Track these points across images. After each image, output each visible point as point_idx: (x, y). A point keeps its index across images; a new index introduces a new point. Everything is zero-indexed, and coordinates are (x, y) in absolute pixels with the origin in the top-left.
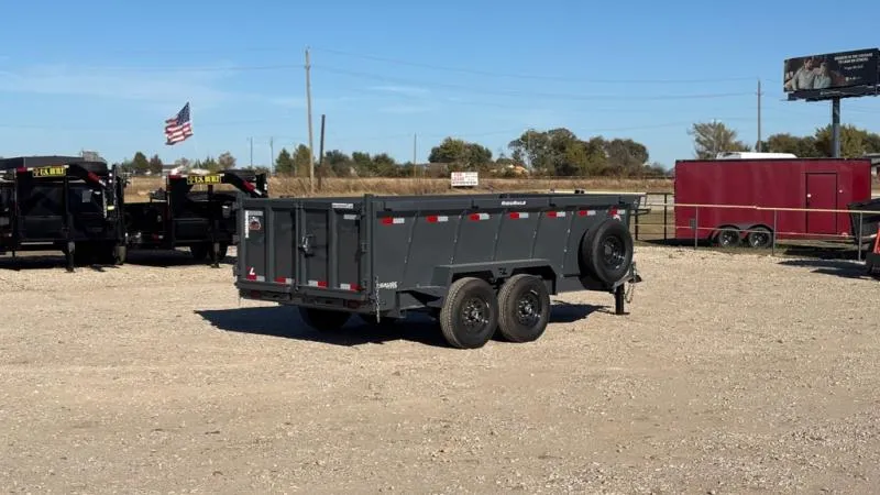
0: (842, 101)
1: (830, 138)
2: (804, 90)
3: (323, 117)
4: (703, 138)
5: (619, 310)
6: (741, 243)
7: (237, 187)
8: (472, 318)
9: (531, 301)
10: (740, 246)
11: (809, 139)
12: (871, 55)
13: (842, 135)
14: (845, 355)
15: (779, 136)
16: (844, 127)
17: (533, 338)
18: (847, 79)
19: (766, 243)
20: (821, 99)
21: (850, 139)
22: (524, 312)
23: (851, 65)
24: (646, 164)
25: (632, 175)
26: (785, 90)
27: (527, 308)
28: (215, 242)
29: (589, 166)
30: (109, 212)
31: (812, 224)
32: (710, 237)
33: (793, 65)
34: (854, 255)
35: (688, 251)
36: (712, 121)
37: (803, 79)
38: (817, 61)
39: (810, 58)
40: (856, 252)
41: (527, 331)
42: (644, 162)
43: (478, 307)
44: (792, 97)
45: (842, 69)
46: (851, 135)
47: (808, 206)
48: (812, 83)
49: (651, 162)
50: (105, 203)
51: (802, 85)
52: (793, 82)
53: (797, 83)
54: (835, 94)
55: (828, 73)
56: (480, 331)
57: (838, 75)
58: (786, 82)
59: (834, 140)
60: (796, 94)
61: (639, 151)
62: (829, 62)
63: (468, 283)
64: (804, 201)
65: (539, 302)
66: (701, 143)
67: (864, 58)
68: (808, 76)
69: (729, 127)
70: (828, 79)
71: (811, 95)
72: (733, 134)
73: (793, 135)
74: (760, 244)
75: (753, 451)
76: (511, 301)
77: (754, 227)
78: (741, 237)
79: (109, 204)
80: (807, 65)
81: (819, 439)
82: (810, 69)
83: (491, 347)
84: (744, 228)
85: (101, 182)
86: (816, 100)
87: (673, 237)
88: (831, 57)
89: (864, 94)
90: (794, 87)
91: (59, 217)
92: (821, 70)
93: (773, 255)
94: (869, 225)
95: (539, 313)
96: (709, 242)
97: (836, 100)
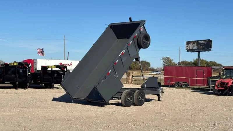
0: (201, 52)
1: (197, 62)
2: (191, 49)
3: (68, 53)
4: (165, 61)
5: (159, 100)
6: (181, 86)
7: (60, 69)
8: (128, 100)
9: (141, 96)
10: (180, 87)
11: (191, 62)
12: (208, 41)
13: (200, 61)
14: (214, 110)
15: (183, 61)
16: (201, 59)
17: (141, 105)
18: (202, 47)
19: (186, 87)
20: (195, 52)
21: (202, 62)
22: (140, 99)
23: (203, 43)
24: (150, 67)
25: (147, 70)
26: (186, 49)
27: (140, 98)
28: (53, 83)
29: (136, 67)
30: (29, 74)
31: (197, 82)
32: (172, 85)
33: (188, 43)
34: (209, 90)
35: (168, 88)
36: (167, 57)
37: (191, 46)
38: (194, 42)
39: (192, 41)
40: (210, 89)
41: (140, 103)
42: (149, 66)
43: (130, 97)
44: (188, 51)
45: (201, 45)
46: (202, 61)
47: (196, 78)
48: (193, 48)
49: (151, 67)
50: (28, 72)
51: (190, 48)
52: (188, 47)
53: (189, 47)
54: (199, 50)
55: (197, 45)
56: (130, 103)
57: (200, 46)
58: (186, 47)
59: (198, 62)
60: (189, 50)
61: (148, 64)
62: (197, 42)
63: (128, 91)
64: (196, 77)
65: (143, 96)
66: (164, 62)
67: (206, 42)
68: (192, 46)
69: (171, 58)
70: (197, 47)
71: (193, 51)
72: (172, 60)
73: (187, 61)
74: (185, 87)
75: (202, 126)
76: (137, 96)
77: (183, 83)
78: (180, 85)
79: (29, 72)
80: (192, 43)
81: (215, 124)
82: (193, 44)
83: (132, 107)
84: (181, 83)
85: (27, 67)
86: (194, 52)
87: (163, 85)
88: (198, 41)
89: (206, 51)
90: (188, 49)
91: (15, 76)
92: (195, 44)
93: (189, 89)
94: (213, 82)
95: (143, 99)
96: (172, 86)
97: (199, 52)
